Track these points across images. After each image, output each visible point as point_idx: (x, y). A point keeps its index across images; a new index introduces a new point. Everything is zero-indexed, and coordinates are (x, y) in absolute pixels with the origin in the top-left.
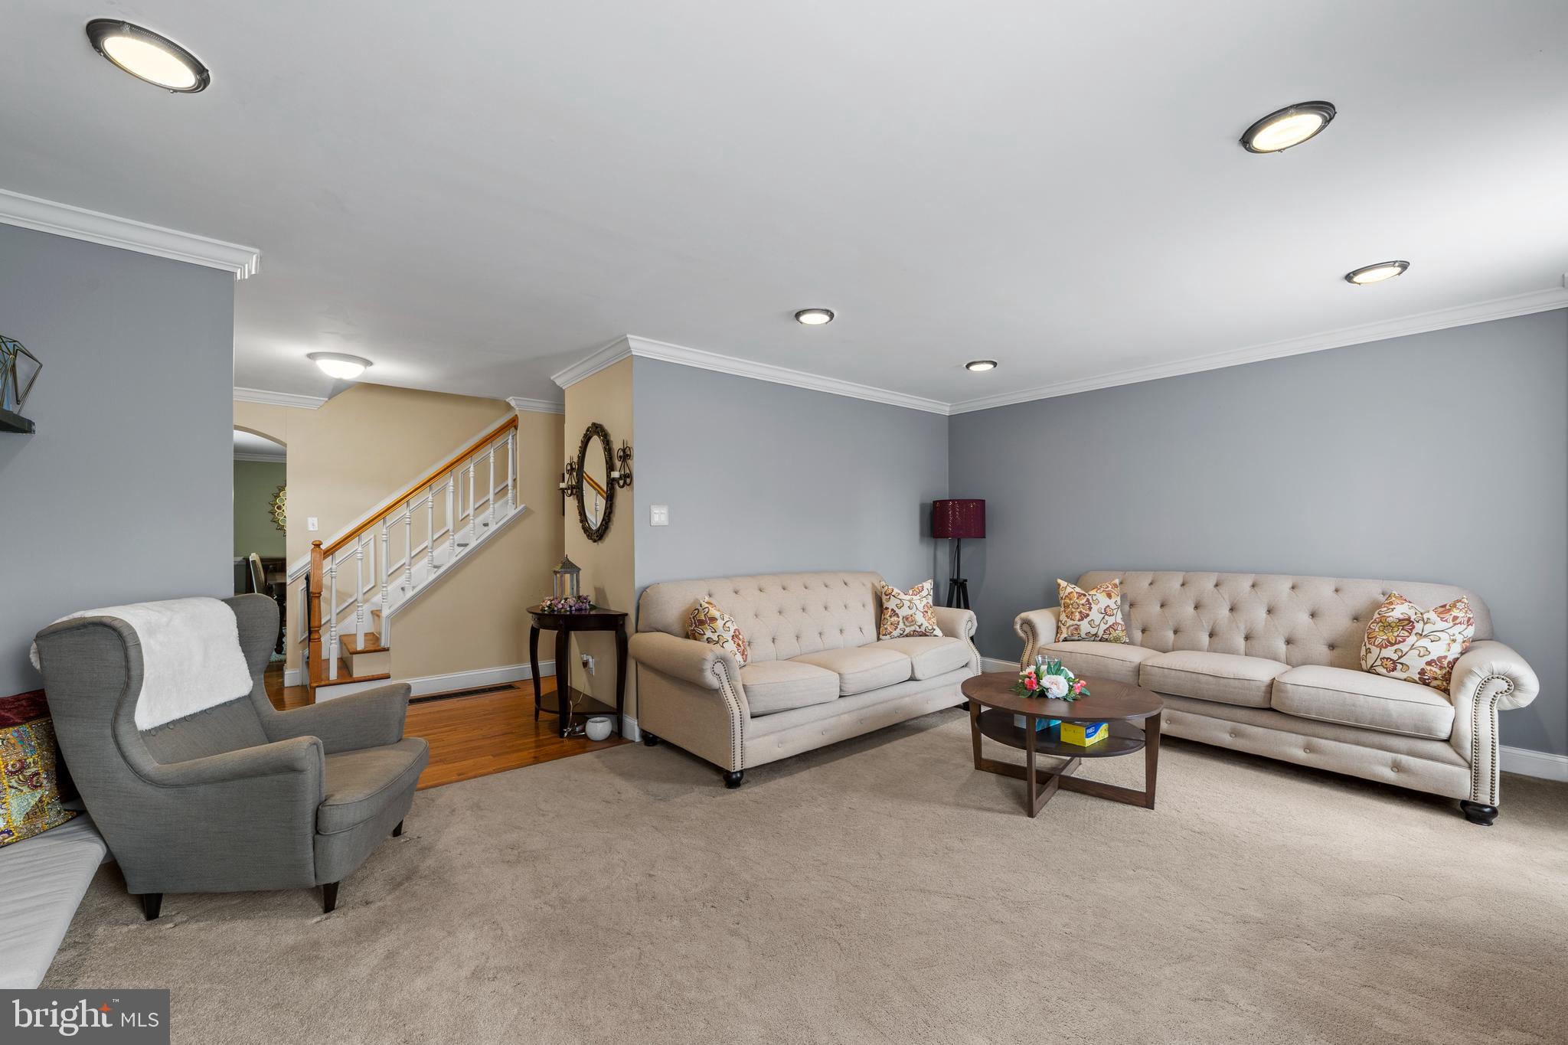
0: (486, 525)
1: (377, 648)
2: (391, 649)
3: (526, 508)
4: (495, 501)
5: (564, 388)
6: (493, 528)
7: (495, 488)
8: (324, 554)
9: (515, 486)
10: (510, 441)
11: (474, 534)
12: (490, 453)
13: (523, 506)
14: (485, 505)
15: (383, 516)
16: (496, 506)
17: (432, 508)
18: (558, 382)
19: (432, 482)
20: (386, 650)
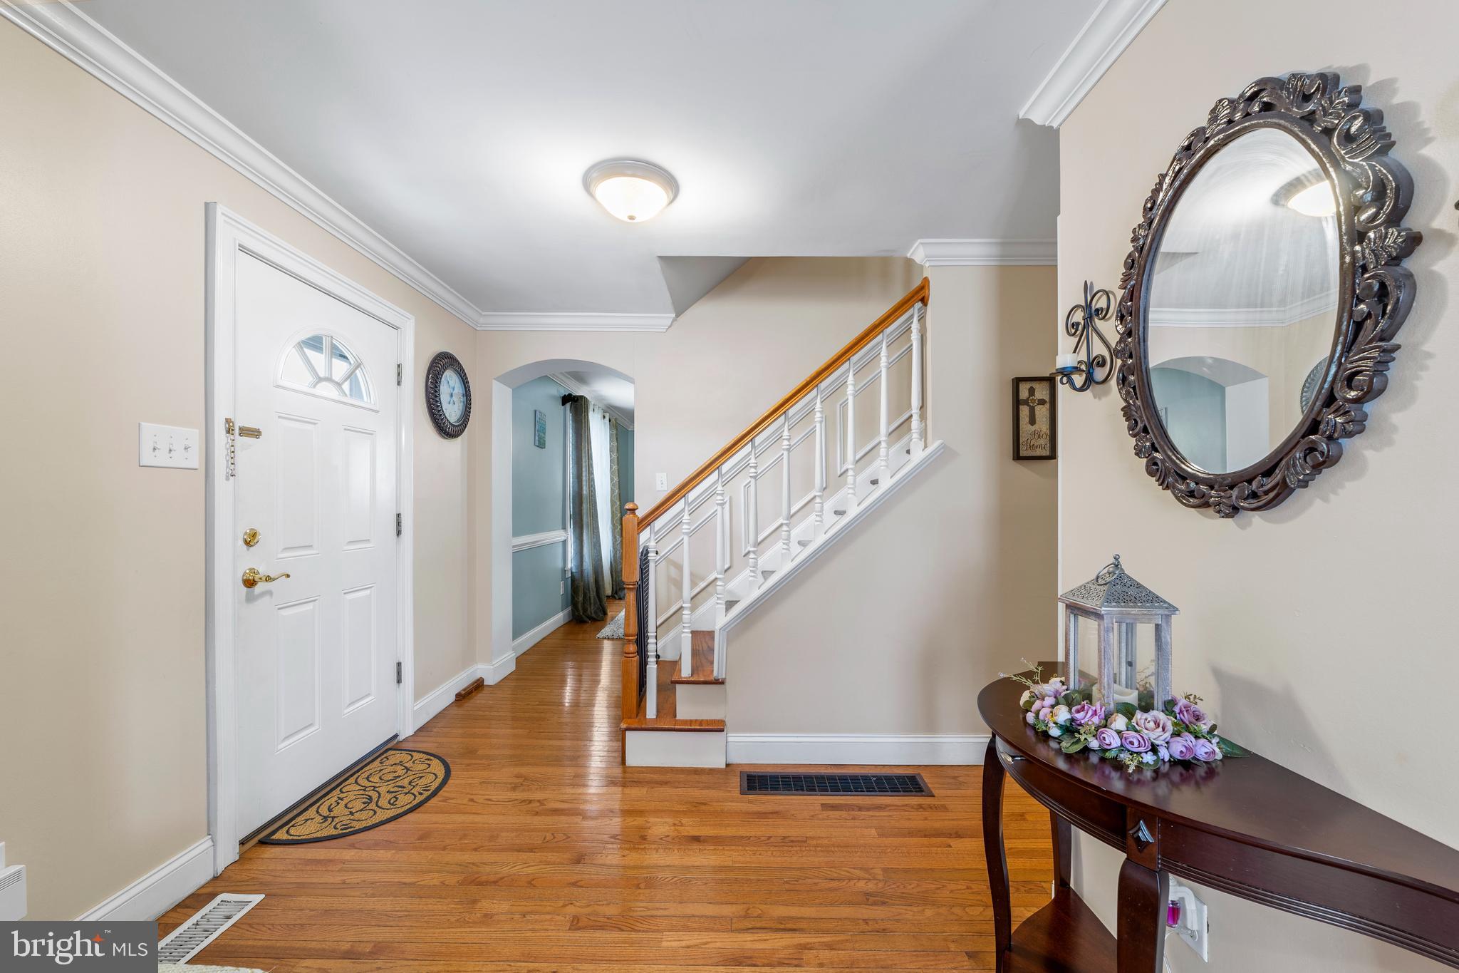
0: (874, 482)
1: (708, 679)
2: (727, 681)
3: (944, 447)
4: (890, 445)
5: (1055, 125)
6: (886, 484)
7: (889, 422)
8: (639, 524)
9: (923, 417)
10: (915, 326)
11: (854, 494)
12: (882, 352)
13: (937, 443)
14: (875, 451)
15: (717, 464)
16: (893, 450)
17: (788, 450)
18: (1038, 118)
19: (787, 406)
20: (719, 682)
